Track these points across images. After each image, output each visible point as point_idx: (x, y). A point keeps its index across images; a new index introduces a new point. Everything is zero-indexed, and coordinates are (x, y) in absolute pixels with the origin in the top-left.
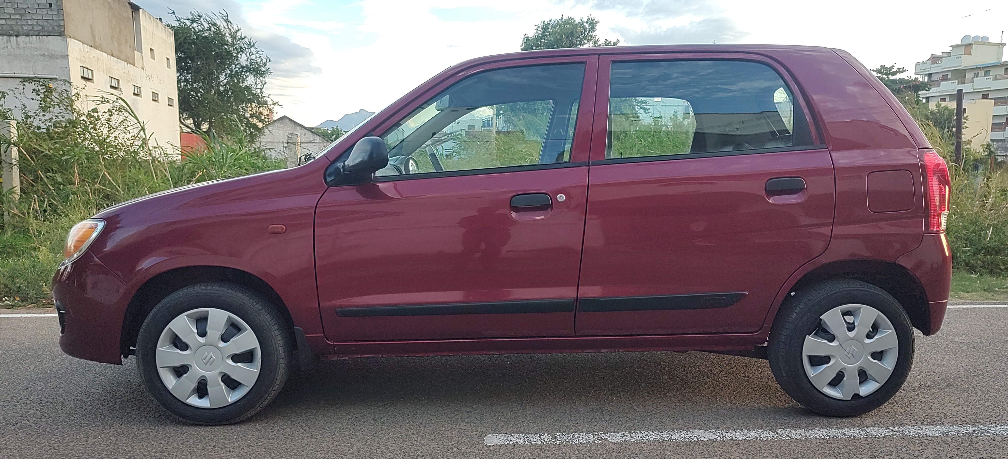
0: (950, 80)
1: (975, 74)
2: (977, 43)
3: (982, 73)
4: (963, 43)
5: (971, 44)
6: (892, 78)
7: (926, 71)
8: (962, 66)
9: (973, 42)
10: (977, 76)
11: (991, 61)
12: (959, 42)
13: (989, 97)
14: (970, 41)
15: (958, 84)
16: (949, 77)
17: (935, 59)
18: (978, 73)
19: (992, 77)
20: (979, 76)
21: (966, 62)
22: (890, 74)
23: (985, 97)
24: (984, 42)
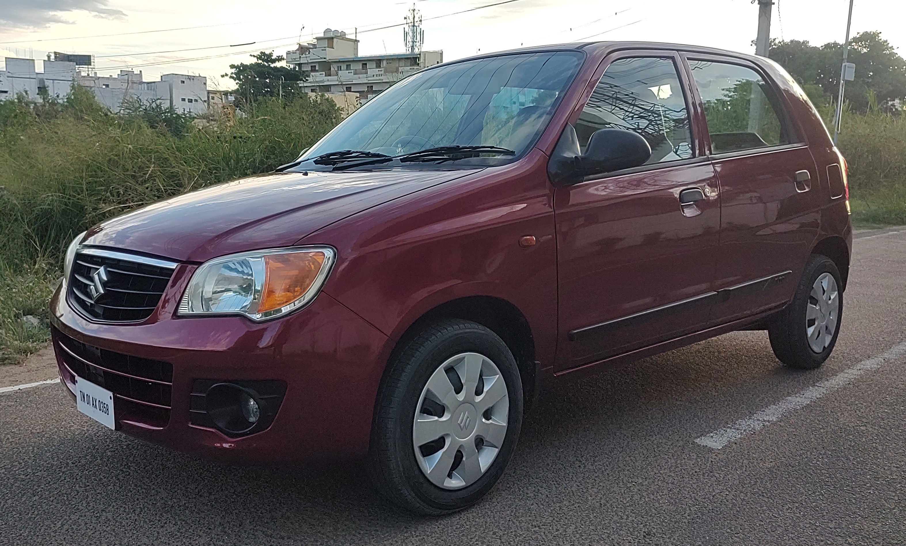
0: (317, 71)
1: (338, 67)
2: (337, 37)
3: (344, 67)
4: (326, 36)
5: (332, 38)
6: (272, 65)
7: (297, 61)
8: (328, 59)
9: (333, 36)
10: (341, 70)
11: (350, 56)
12: (322, 35)
13: (352, 90)
14: (331, 35)
15: (326, 76)
16: (317, 68)
17: (303, 49)
18: (341, 67)
19: (352, 71)
20: (342, 69)
21: (331, 55)
22: (269, 61)
23: (349, 89)
24: (342, 36)
